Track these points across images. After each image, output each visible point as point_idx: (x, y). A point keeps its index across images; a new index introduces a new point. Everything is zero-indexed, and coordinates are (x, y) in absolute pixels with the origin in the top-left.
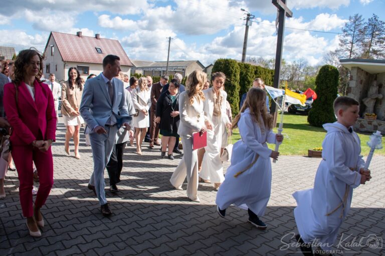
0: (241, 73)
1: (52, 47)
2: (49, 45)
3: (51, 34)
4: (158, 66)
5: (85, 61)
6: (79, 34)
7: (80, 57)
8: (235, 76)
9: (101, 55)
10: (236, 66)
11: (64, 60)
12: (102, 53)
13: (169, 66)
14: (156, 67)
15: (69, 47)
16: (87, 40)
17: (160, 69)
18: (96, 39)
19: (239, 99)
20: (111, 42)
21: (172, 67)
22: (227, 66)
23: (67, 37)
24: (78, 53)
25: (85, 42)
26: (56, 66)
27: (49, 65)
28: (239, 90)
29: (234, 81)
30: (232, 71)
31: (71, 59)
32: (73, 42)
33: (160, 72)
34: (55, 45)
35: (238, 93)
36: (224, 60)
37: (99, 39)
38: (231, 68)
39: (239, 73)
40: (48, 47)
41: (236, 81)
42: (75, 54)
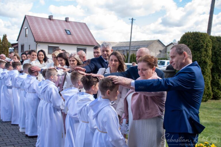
0: (214, 48)
1: (26, 29)
2: (23, 27)
3: (25, 18)
4: (122, 46)
5: (55, 41)
6: (50, 18)
7: (51, 38)
8: (206, 51)
9: (70, 36)
10: (207, 40)
11: (36, 41)
12: (71, 34)
13: (131, 45)
14: (120, 47)
15: (41, 29)
16: (58, 23)
17: (124, 48)
18: (66, 22)
19: (211, 77)
20: (79, 24)
21: (134, 46)
22: (197, 40)
23: (40, 20)
24: (49, 34)
25: (56, 24)
26: (30, 46)
27: (24, 45)
28: (211, 67)
29: (204, 57)
30: (202, 46)
31: (42, 40)
32: (45, 24)
33: (124, 51)
34: (29, 28)
35: (210, 71)
36: (193, 33)
37: (69, 22)
38: (202, 42)
39: (211, 48)
40: (23, 29)
41: (208, 56)
42: (47, 35)
